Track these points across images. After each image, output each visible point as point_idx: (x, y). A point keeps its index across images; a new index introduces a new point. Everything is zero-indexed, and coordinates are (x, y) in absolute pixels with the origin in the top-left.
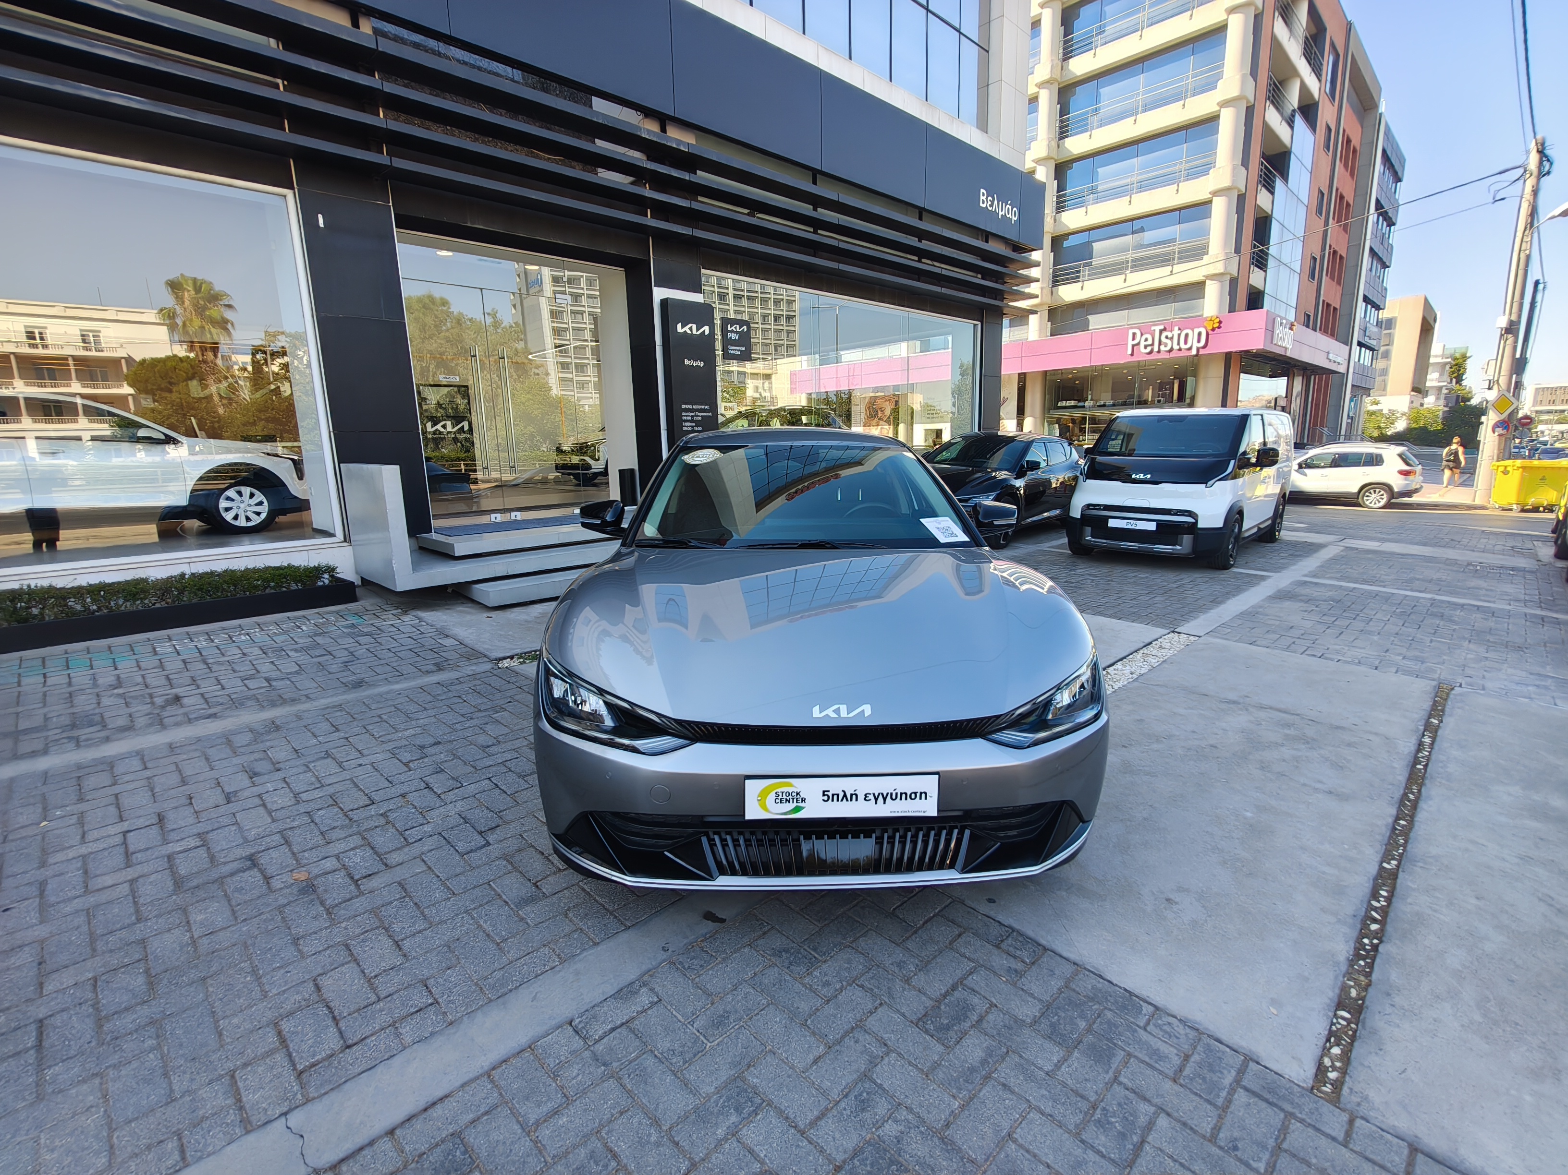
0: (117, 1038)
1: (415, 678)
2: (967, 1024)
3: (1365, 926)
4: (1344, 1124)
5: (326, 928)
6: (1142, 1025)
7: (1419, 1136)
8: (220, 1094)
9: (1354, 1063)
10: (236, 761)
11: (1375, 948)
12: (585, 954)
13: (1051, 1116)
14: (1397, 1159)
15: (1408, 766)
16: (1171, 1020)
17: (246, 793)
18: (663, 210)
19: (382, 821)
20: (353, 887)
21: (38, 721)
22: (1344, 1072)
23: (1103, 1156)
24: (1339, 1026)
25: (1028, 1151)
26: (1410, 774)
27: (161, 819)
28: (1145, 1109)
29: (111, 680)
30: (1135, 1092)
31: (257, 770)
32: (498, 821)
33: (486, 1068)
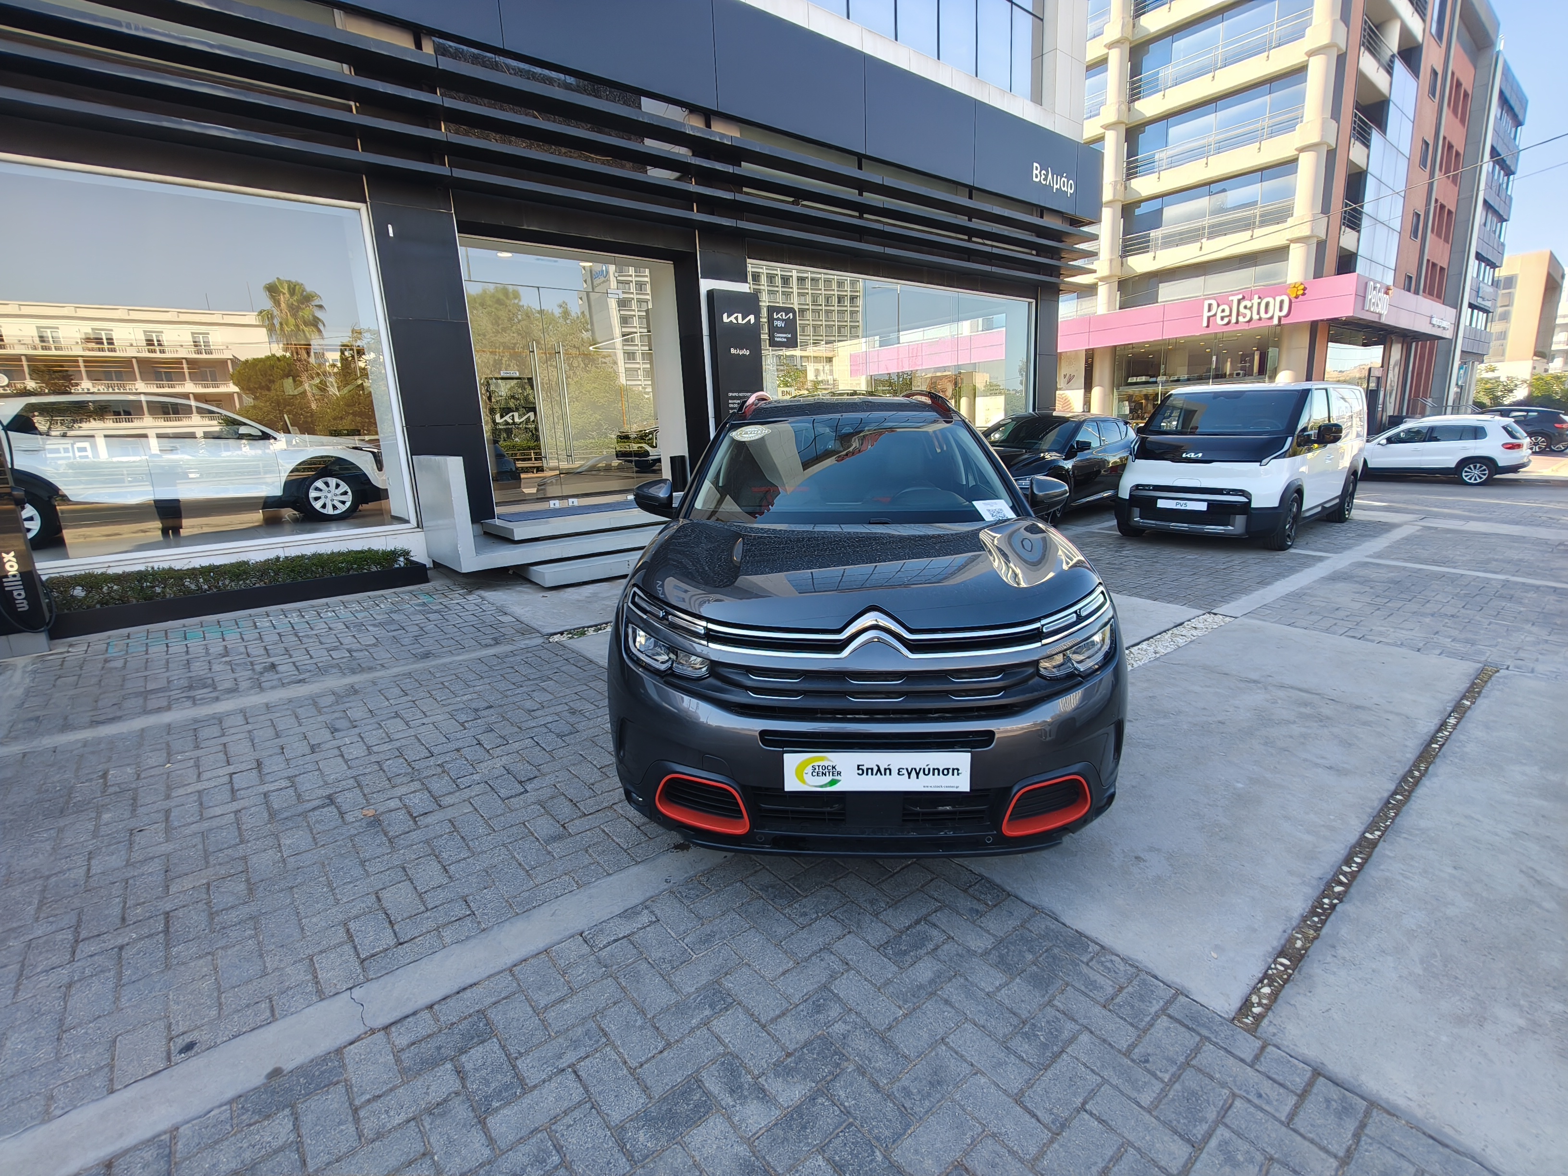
0: (224, 928)
1: (475, 650)
2: (922, 952)
3: (1329, 886)
4: (1256, 1049)
5: (387, 854)
6: (1085, 960)
7: (1325, 1063)
8: (301, 972)
9: (1280, 1001)
10: (320, 719)
11: (1333, 907)
12: (599, 882)
13: (983, 1027)
14: (1298, 1079)
15: (1422, 745)
16: (1114, 958)
17: (328, 746)
18: (709, 204)
19: (439, 770)
20: (411, 823)
21: (163, 683)
22: (1268, 1008)
23: (1023, 1060)
24: (1275, 971)
25: (956, 1053)
26: (1423, 752)
27: (259, 764)
28: (1069, 1027)
29: (220, 649)
30: (1065, 1014)
31: (336, 727)
32: (537, 773)
33: (509, 965)
